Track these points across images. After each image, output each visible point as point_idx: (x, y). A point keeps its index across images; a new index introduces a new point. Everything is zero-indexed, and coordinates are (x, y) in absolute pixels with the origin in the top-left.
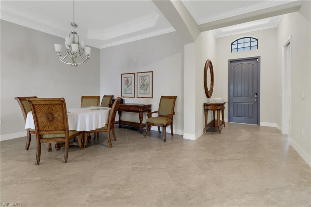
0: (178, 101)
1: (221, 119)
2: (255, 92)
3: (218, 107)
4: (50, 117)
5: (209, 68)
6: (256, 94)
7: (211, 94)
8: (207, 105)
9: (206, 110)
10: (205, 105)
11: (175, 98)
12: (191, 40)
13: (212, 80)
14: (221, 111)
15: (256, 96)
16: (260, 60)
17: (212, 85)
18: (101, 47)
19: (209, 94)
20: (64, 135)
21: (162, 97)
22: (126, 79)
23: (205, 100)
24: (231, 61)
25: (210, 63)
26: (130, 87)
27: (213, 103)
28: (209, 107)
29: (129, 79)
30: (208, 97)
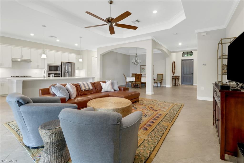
0: (164, 75)
1: (178, 83)
2: (192, 72)
3: (177, 78)
4: (138, 78)
5: (174, 64)
6: (192, 73)
7: (175, 73)
8: (173, 77)
9: (173, 79)
10: (172, 77)
11: (163, 74)
12: (168, 57)
13: (175, 68)
14: (178, 79)
15: (192, 74)
16: (193, 60)
17: (175, 70)
18: (130, 55)
19: (174, 73)
20: (140, 83)
21: (158, 74)
22: (142, 68)
23: (172, 75)
24: (182, 60)
25: (174, 62)
26: (144, 70)
27: (175, 76)
28: (174, 78)
29: (144, 67)
30: (173, 74)
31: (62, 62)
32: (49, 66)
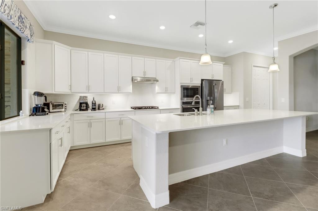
31: (202, 80)
32: (184, 88)
